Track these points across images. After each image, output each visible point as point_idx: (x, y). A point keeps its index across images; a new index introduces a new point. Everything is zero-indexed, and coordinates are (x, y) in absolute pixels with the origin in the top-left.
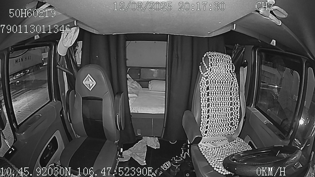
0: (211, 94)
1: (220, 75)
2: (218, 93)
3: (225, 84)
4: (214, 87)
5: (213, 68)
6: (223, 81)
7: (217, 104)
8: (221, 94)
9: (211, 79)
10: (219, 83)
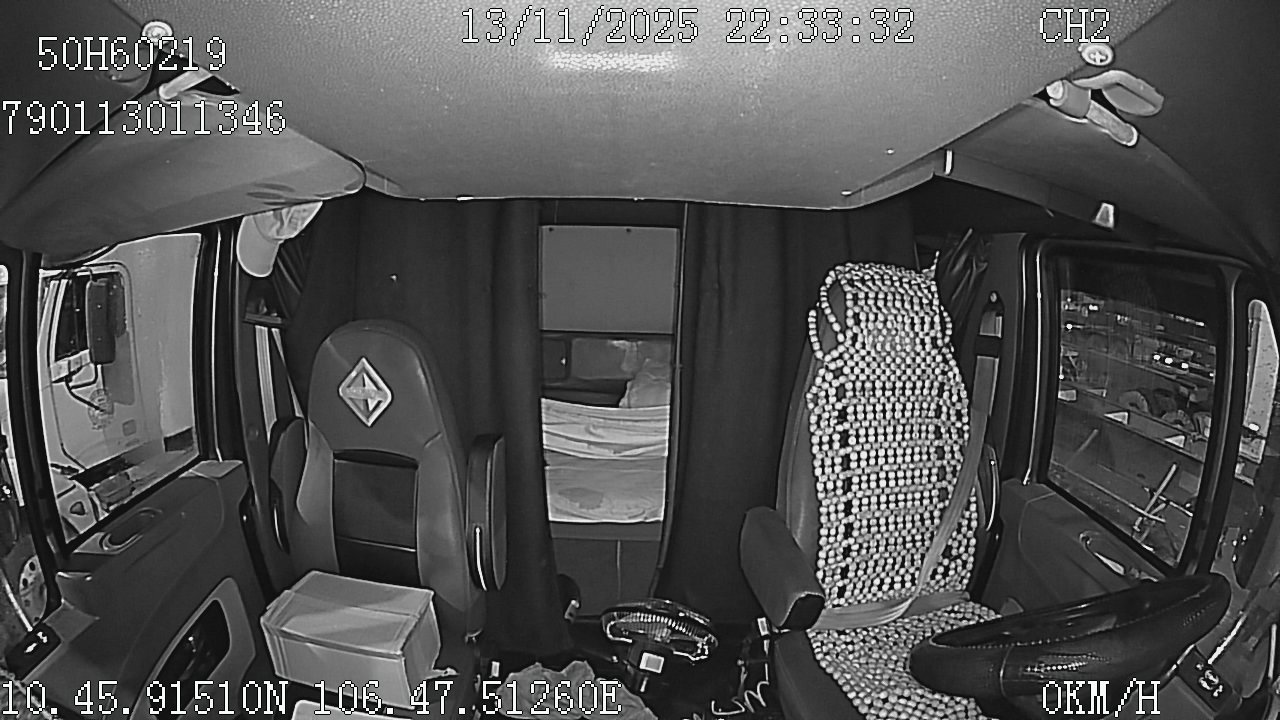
0: (857, 436)
1: (894, 361)
2: (885, 434)
3: (913, 394)
4: (869, 408)
5: (865, 332)
6: (904, 383)
7: (882, 475)
8: (899, 437)
9: (858, 377)
10: (888, 393)
